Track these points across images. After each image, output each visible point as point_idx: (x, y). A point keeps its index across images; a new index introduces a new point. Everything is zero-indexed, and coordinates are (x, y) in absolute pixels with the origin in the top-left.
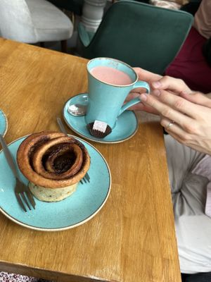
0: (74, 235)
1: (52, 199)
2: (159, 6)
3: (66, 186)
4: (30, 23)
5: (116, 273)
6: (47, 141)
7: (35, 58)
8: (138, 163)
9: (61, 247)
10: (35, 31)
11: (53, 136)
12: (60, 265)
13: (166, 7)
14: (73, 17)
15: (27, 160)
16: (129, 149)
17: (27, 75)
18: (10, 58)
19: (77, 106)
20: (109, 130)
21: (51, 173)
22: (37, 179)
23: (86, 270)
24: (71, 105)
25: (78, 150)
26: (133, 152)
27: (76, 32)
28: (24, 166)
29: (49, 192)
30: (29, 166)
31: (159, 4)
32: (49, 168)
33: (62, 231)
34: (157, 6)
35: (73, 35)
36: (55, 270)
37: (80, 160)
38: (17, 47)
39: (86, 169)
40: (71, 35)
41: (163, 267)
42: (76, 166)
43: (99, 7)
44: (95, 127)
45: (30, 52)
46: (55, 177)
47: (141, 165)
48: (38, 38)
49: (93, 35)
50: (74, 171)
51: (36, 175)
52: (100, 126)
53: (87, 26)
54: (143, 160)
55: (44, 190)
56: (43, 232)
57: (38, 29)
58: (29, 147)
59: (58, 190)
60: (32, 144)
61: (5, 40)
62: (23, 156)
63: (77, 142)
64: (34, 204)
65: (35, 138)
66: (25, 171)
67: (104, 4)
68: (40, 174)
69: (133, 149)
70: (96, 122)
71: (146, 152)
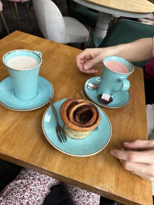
0: (88, 160)
1: (76, 138)
2: (145, 23)
3: (86, 131)
4: (65, 32)
5: (112, 188)
6: (77, 103)
7: (69, 54)
8: (129, 122)
9: (80, 167)
10: (67, 37)
11: (80, 101)
12: (79, 177)
13: (149, 24)
14: (90, 29)
15: (66, 113)
16: (123, 112)
17: (65, 63)
18: (55, 53)
19: (92, 84)
20: (111, 100)
21: (78, 122)
22: (71, 125)
23: (94, 183)
24: (89, 83)
25: (94, 110)
26: (125, 115)
27: (91, 38)
28: (64, 117)
29: (75, 133)
30: (67, 117)
31: (144, 22)
32: (77, 119)
33: (81, 157)
34: (143, 23)
35: (89, 39)
36: (76, 180)
37: (95, 117)
38: (59, 47)
39: (98, 122)
40: (87, 40)
41: (141, 189)
42: (93, 120)
43: (106, 23)
44: (103, 97)
45: (67, 50)
46: (81, 125)
47: (130, 124)
48: (68, 41)
49: (101, 41)
50: (92, 123)
51: (70, 122)
52: (106, 97)
53: (98, 35)
54: (131, 120)
55: (73, 131)
56: (70, 156)
57: (69, 36)
58: (67, 106)
59: (81, 133)
60: (69, 104)
61: (53, 42)
62: (64, 111)
63: (93, 106)
64: (66, 139)
65: (70, 101)
66: (64, 120)
67: (109, 21)
68: (72, 122)
69: (125, 113)
70: (103, 94)
71: (134, 117)
